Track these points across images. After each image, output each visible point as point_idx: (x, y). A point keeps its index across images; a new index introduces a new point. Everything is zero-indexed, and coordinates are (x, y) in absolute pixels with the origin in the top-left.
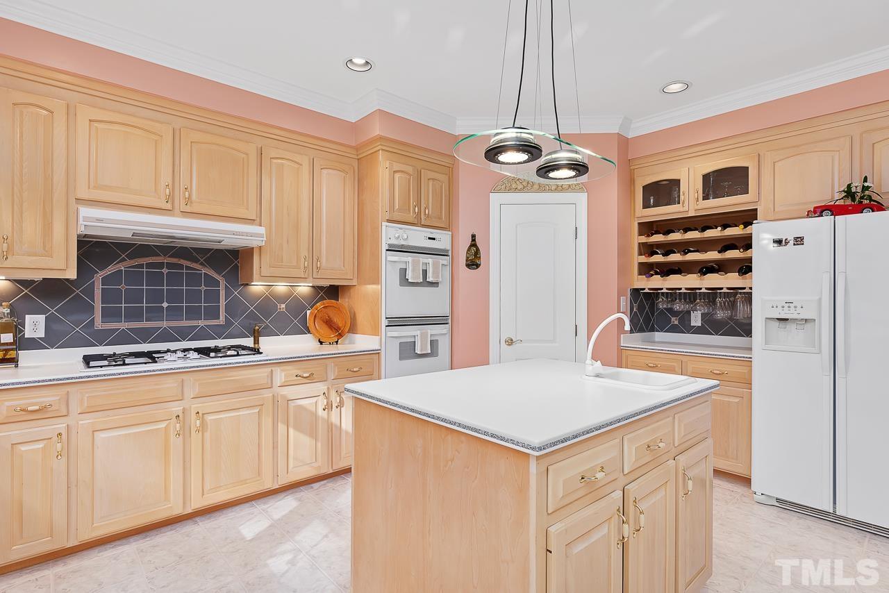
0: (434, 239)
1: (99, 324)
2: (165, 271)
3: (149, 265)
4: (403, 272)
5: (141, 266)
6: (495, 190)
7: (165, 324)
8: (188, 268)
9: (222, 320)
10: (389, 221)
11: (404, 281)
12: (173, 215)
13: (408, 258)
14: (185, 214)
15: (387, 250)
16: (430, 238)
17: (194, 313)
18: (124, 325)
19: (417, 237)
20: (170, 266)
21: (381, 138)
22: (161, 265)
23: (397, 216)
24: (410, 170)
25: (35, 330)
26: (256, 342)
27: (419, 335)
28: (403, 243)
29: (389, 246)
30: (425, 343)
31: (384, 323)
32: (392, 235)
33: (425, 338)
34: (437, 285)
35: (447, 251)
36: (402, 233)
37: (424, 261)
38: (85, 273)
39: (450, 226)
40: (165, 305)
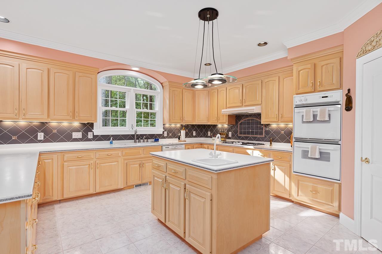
0: (327, 97)
1: (239, 135)
2: (250, 121)
3: (248, 120)
4: (303, 116)
5: (246, 120)
6: (359, 56)
7: (250, 136)
8: (256, 120)
9: (264, 136)
10: (297, 94)
12: (243, 107)
13: (304, 110)
14: (246, 106)
15: (295, 108)
16: (323, 97)
17: (257, 133)
18: (243, 135)
19: (315, 98)
20: (252, 120)
23: (300, 91)
24: (309, 66)
25: (230, 135)
26: (271, 144)
27: (312, 148)
28: (304, 103)
29: (296, 105)
30: (315, 153)
31: (294, 140)
32: (298, 100)
33: (315, 149)
34: (328, 121)
35: (338, 102)
36: (303, 98)
37: (314, 110)
38: (237, 123)
39: (341, 87)
40: (250, 130)
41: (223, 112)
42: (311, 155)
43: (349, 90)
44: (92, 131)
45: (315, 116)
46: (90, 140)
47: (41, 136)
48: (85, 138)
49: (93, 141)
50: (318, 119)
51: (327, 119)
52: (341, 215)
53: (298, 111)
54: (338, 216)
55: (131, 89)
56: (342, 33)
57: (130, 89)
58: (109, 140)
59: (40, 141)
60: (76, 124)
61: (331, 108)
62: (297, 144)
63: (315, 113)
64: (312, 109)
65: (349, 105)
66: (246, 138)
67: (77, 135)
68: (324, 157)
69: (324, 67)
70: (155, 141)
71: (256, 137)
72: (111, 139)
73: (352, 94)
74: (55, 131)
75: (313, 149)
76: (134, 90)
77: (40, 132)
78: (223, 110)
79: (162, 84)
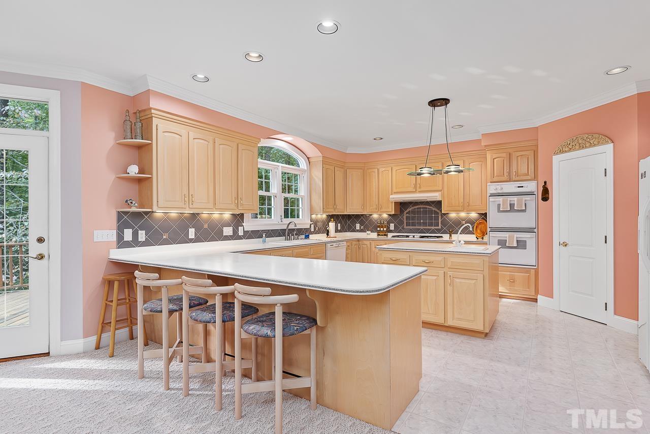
0: (522, 187)
1: (405, 227)
2: (422, 210)
3: (417, 208)
4: (499, 205)
5: (415, 208)
6: (555, 154)
7: (422, 227)
8: (429, 209)
9: (440, 227)
10: (491, 182)
11: (499, 211)
12: (416, 193)
13: (500, 199)
14: (420, 192)
15: (489, 196)
16: (518, 187)
17: (431, 225)
18: (411, 227)
19: (511, 187)
20: (423, 208)
21: (485, 146)
22: (420, 208)
23: (495, 179)
24: (504, 155)
25: (392, 227)
26: (450, 236)
27: (509, 237)
28: (500, 192)
29: (491, 194)
30: (513, 241)
31: (489, 230)
32: (492, 188)
33: (512, 238)
34: (524, 211)
35: (533, 192)
36: (499, 187)
37: (511, 199)
38: (402, 212)
39: (535, 178)
40: (422, 221)
41: (391, 198)
42: (509, 244)
43: (545, 183)
44: (242, 226)
45: (512, 206)
46: (240, 238)
47: (192, 233)
48: (235, 237)
49: (244, 240)
50: (515, 208)
51: (524, 208)
52: (540, 297)
53: (493, 200)
54: (536, 300)
55: (279, 166)
56: (537, 128)
57: (277, 166)
58: (261, 237)
59: (191, 241)
60: (227, 216)
61: (528, 198)
62: (492, 234)
63: (512, 202)
64: (509, 199)
65: (546, 195)
66: (428, 231)
67: (228, 231)
68: (521, 245)
69: (519, 158)
70: (305, 238)
71: (430, 229)
72: (264, 235)
73: (548, 186)
74: (206, 226)
75: (511, 238)
76: (282, 167)
77: (191, 228)
78: (391, 196)
79: (308, 158)
